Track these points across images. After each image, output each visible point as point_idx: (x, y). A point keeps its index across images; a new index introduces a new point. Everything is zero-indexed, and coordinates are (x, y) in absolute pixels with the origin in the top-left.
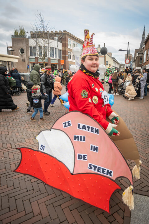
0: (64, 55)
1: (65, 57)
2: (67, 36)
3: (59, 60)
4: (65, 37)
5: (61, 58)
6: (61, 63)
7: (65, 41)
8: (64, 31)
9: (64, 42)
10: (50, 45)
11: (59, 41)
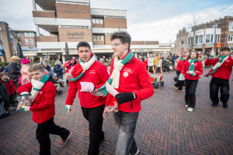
0: (222, 39)
1: (224, 40)
2: (228, 21)
3: (216, 44)
4: (226, 22)
5: (218, 42)
6: (217, 46)
7: (225, 25)
8: (225, 17)
9: (224, 27)
10: (207, 33)
11: (218, 27)
